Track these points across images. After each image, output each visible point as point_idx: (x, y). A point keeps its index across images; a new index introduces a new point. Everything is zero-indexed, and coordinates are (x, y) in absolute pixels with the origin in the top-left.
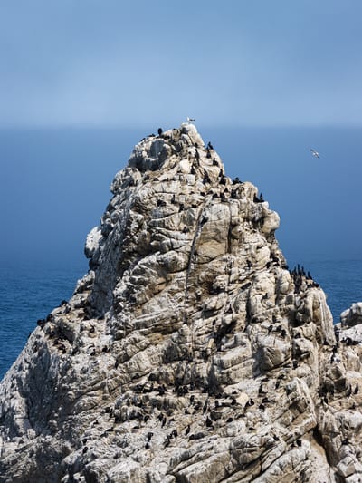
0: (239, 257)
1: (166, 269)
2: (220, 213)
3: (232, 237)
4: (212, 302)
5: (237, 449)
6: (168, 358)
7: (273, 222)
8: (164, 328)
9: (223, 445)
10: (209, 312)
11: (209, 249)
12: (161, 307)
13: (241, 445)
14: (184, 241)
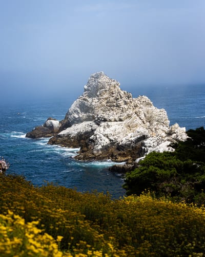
0: (116, 89)
1: (106, 91)
2: (113, 83)
3: (115, 87)
4: (113, 95)
5: (128, 115)
6: (107, 103)
7: (119, 84)
8: (106, 99)
9: (126, 114)
10: (113, 97)
11: (112, 88)
12: (106, 96)
13: (128, 114)
14: (108, 87)
